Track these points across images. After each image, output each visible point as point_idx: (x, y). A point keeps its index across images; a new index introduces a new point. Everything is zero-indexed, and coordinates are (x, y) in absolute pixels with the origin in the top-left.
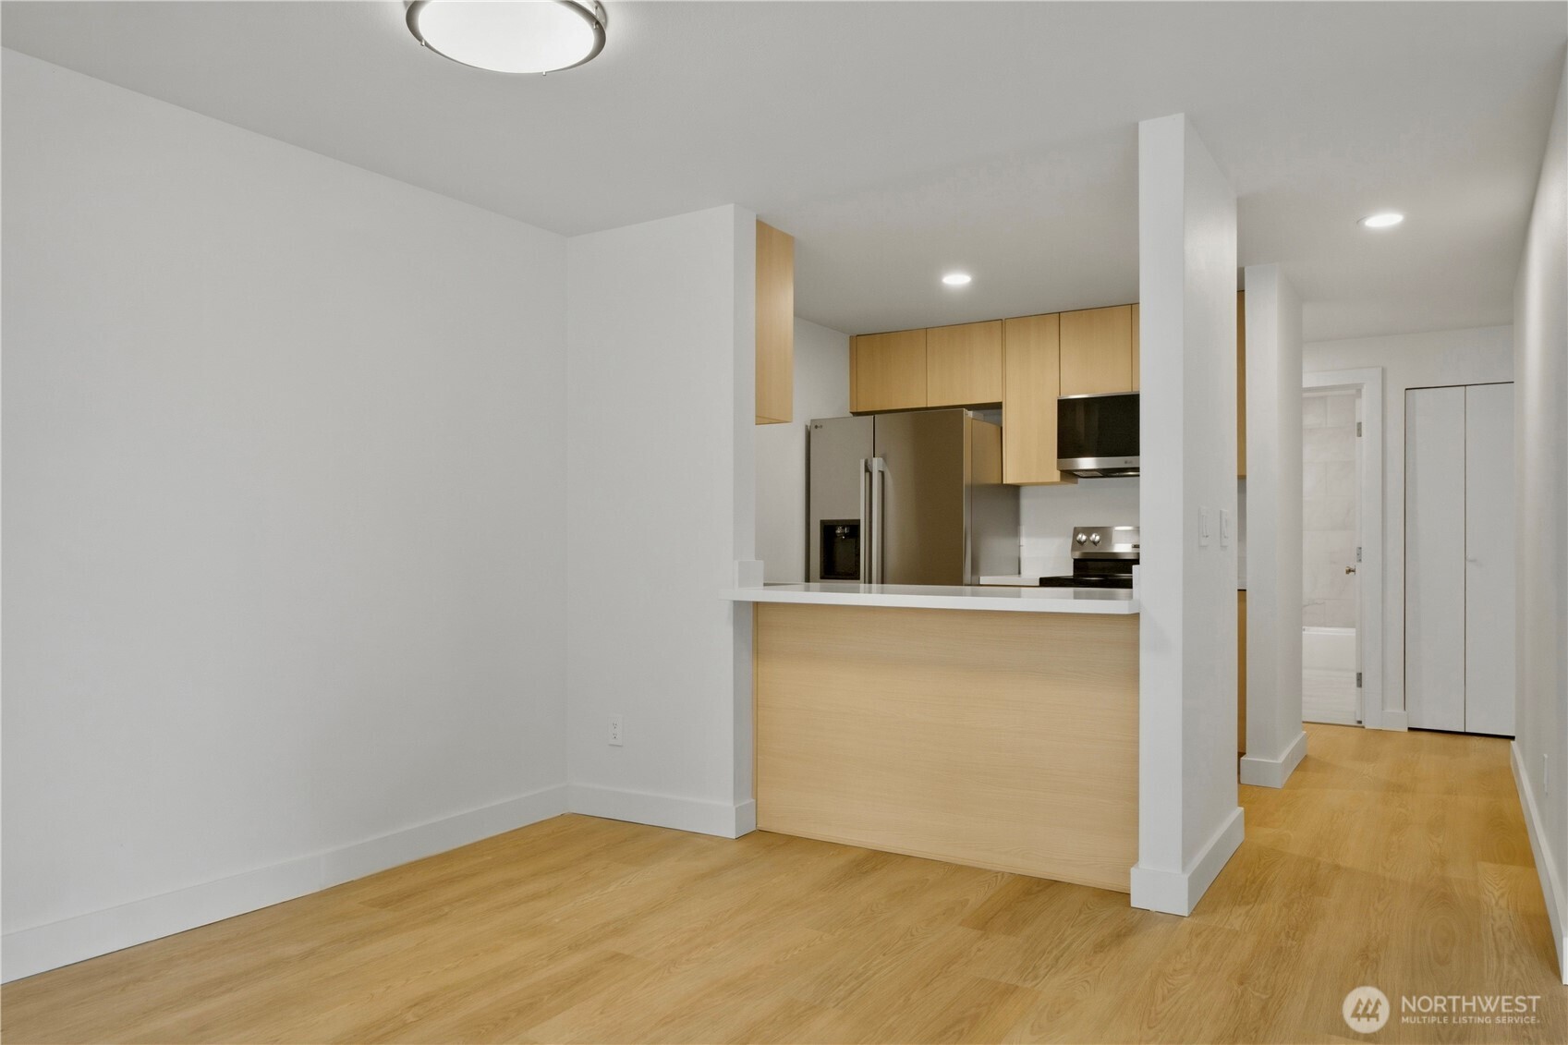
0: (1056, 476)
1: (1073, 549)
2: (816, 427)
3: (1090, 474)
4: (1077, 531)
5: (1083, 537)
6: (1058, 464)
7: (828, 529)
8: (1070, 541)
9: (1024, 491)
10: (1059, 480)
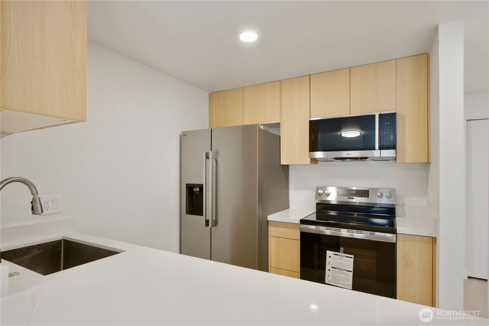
0: (308, 161)
1: (316, 198)
2: (184, 135)
3: (324, 160)
4: (318, 189)
5: (321, 191)
6: (310, 156)
7: (190, 188)
8: (314, 193)
9: (291, 169)
10: (310, 163)
